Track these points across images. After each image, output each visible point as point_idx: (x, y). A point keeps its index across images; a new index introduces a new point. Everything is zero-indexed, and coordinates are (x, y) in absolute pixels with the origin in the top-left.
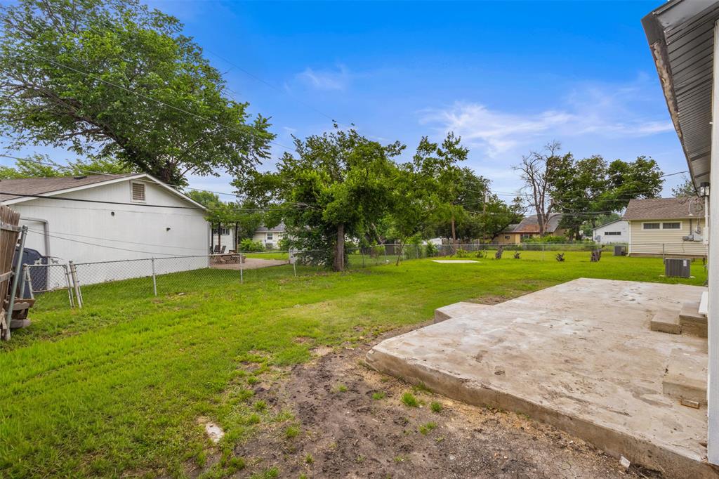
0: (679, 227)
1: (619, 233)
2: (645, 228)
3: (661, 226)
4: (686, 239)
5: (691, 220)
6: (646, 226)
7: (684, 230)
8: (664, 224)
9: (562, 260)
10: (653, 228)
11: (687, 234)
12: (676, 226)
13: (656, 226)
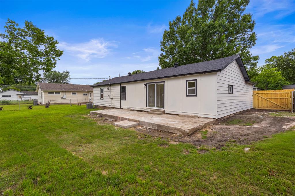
0: (60, 94)
1: (10, 96)
2: (49, 94)
3: (54, 93)
4: (62, 98)
5: (63, 92)
6: (50, 93)
7: (61, 95)
8: (55, 93)
9: (31, 108)
10: (52, 94)
11: (62, 96)
12: (59, 93)
13: (53, 93)
